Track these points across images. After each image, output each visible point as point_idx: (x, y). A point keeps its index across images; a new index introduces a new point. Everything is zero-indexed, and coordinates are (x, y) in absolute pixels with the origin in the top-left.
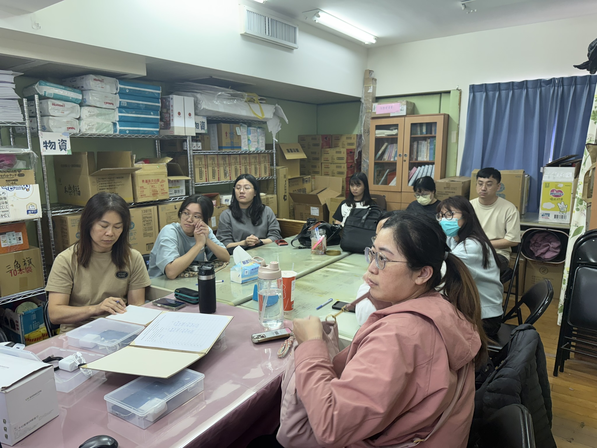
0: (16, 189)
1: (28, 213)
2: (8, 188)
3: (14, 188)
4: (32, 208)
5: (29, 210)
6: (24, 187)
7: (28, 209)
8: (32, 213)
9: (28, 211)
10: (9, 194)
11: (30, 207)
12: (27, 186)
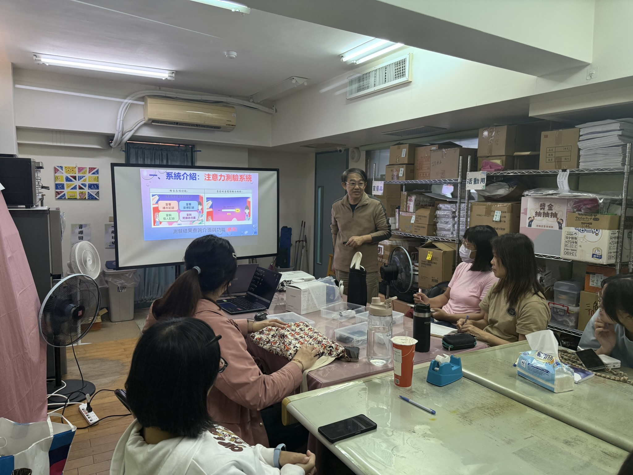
0: (587, 232)
1: (593, 257)
2: (580, 229)
3: (585, 230)
4: (597, 253)
5: (595, 254)
6: (594, 231)
7: (594, 253)
8: (596, 257)
9: (593, 254)
10: (580, 235)
11: (596, 252)
12: (597, 230)
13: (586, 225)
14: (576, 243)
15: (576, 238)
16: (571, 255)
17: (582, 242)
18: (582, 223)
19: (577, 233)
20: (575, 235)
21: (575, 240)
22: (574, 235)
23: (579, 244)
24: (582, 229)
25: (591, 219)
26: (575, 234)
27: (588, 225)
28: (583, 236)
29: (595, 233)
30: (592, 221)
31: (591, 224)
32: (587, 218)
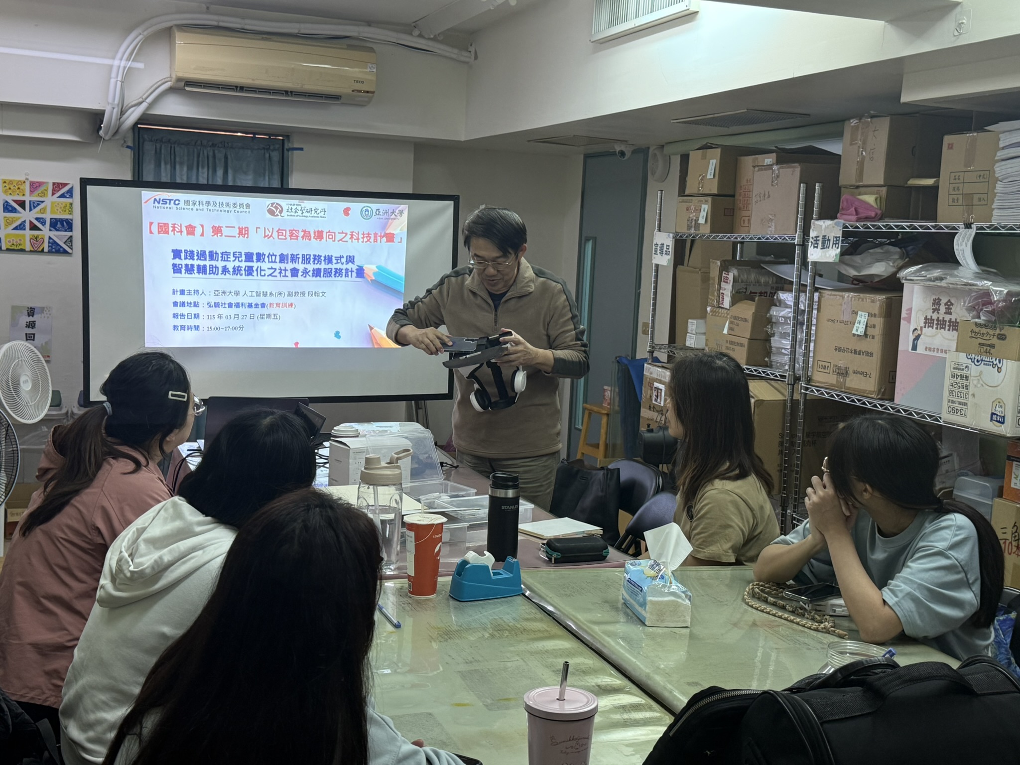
0: (984, 364)
1: (992, 419)
2: (974, 358)
3: (982, 360)
4: (998, 411)
5: (995, 414)
6: (995, 363)
7: (993, 412)
8: (997, 421)
9: (993, 414)
10: (974, 370)
11: (997, 409)
12: (1000, 362)
13: (985, 348)
14: (967, 387)
15: (967, 378)
16: (959, 414)
17: (976, 386)
18: (980, 344)
19: (970, 366)
20: (967, 369)
21: (965, 382)
22: (964, 372)
23: (972, 390)
24: (976, 358)
25: (994, 335)
26: (966, 367)
27: (989, 348)
28: (978, 374)
29: (996, 368)
30: (995, 341)
31: (993, 346)
32: (988, 333)
